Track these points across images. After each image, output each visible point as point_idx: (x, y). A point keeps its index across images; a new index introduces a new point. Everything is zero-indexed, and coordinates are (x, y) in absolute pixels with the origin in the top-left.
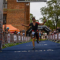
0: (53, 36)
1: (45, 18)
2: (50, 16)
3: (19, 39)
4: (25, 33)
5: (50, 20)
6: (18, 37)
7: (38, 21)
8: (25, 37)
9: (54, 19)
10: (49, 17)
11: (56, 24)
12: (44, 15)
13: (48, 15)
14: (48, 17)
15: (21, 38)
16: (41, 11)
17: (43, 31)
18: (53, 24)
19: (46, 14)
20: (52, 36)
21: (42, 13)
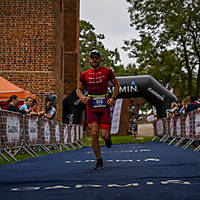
0: (183, 124)
1: (146, 40)
2: (172, 34)
3: (30, 134)
4: (60, 106)
5: (172, 51)
6: (24, 125)
7: (116, 53)
8: (57, 128)
9: (188, 48)
10: (164, 39)
11: (196, 71)
12: (146, 30)
13: (161, 28)
14: (161, 35)
15: (41, 132)
16: (131, 10)
17: (140, 100)
18: (183, 69)
19: (152, 21)
20: (178, 124)
21: (137, 16)
